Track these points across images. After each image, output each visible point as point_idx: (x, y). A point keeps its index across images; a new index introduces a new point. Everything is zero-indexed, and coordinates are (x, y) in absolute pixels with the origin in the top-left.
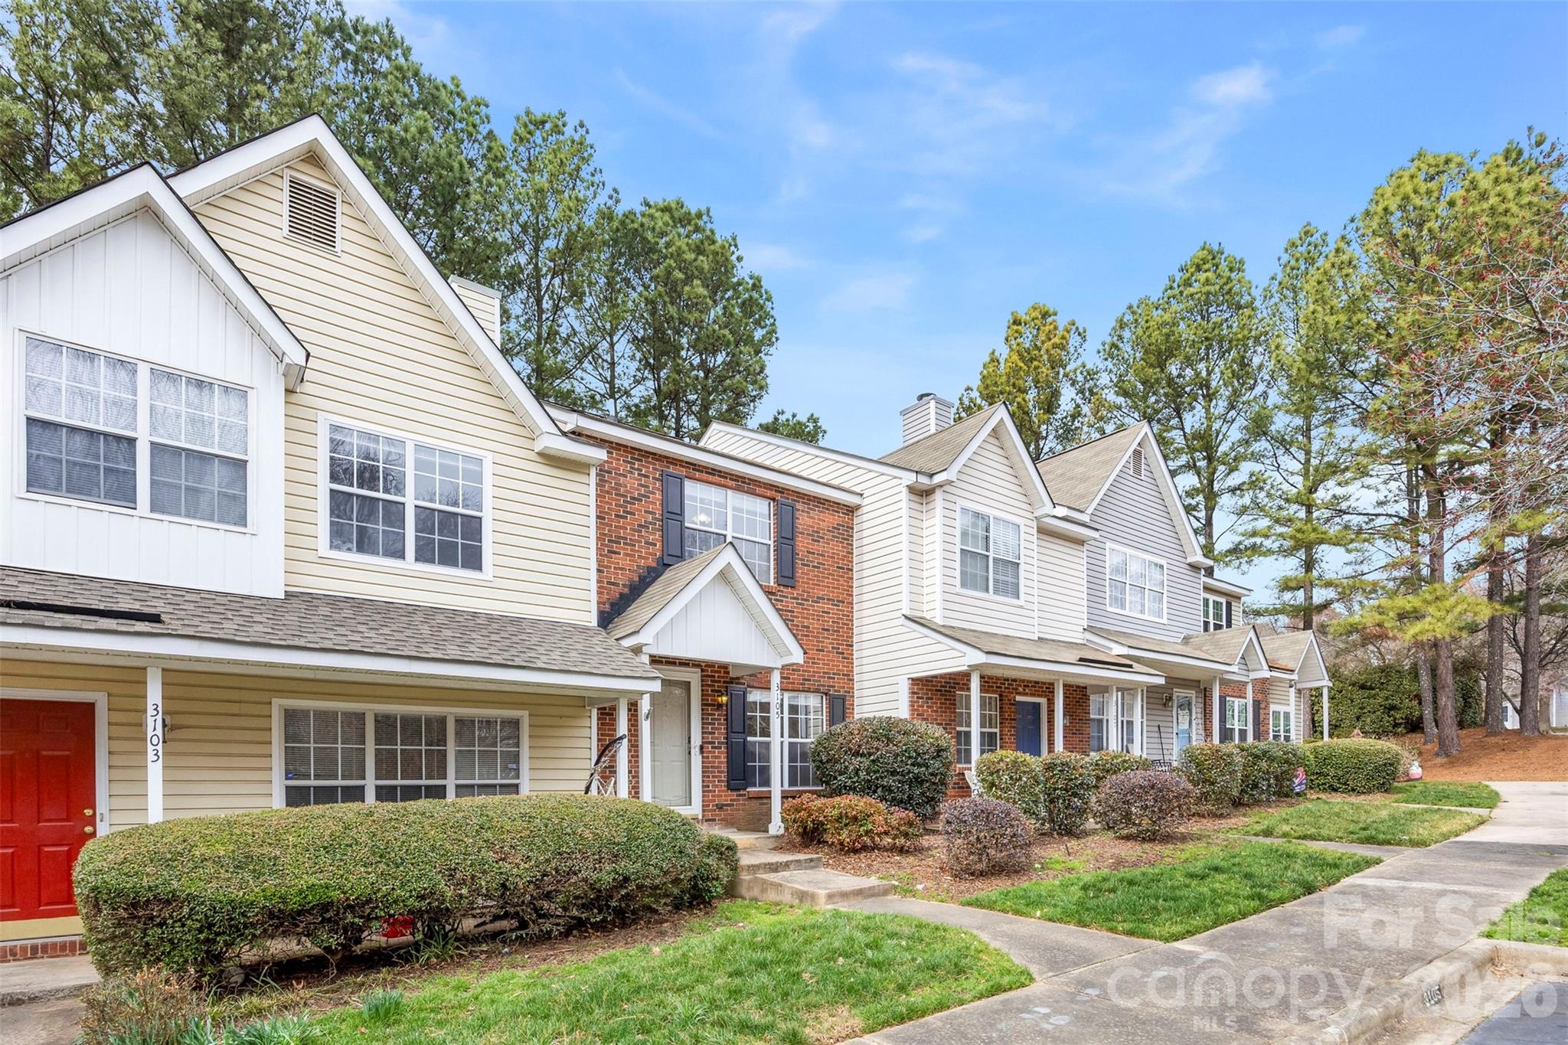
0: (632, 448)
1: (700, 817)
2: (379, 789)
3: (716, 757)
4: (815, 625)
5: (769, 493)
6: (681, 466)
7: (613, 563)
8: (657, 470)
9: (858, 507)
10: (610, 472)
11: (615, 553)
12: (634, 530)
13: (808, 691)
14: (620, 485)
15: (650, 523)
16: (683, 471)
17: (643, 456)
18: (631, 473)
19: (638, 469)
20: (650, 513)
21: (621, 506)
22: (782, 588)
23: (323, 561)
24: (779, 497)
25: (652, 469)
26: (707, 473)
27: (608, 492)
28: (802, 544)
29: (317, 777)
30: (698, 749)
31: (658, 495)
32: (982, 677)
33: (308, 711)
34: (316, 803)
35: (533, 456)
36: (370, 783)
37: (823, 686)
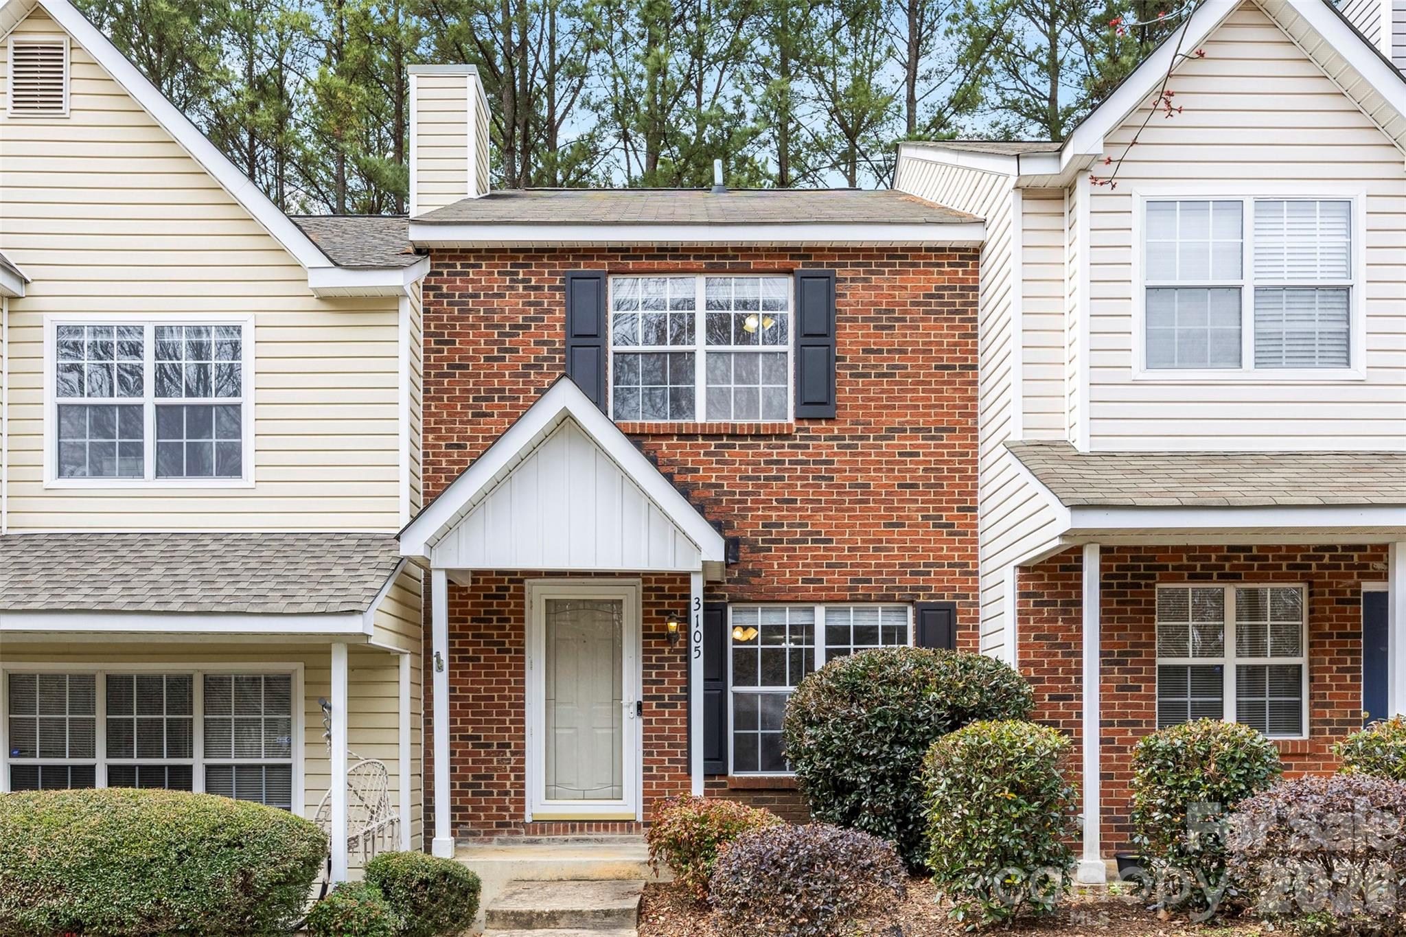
0: (513, 250)
1: (640, 819)
2: (112, 770)
3: (665, 721)
4: (880, 480)
5: (776, 263)
6: (599, 258)
7: (482, 431)
8: (557, 273)
9: (982, 245)
10: (477, 296)
11: (485, 415)
12: (517, 375)
13: (867, 599)
14: (494, 311)
15: (545, 359)
16: (606, 265)
17: (532, 258)
18: (512, 288)
19: (523, 281)
20: (544, 343)
21: (495, 342)
22: (806, 424)
23: (50, 493)
24: (799, 266)
25: (547, 275)
26: (648, 257)
27: (473, 327)
28: (850, 339)
29: (44, 754)
30: (634, 709)
31: (559, 313)
32: (1103, 550)
33: (34, 676)
34: (45, 787)
35: (313, 303)
36: (101, 762)
37: (899, 589)
